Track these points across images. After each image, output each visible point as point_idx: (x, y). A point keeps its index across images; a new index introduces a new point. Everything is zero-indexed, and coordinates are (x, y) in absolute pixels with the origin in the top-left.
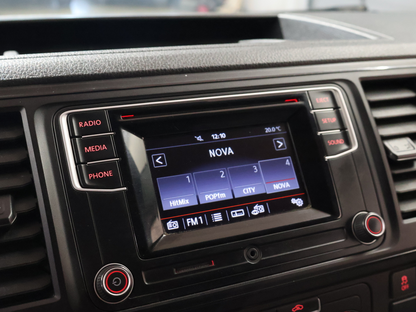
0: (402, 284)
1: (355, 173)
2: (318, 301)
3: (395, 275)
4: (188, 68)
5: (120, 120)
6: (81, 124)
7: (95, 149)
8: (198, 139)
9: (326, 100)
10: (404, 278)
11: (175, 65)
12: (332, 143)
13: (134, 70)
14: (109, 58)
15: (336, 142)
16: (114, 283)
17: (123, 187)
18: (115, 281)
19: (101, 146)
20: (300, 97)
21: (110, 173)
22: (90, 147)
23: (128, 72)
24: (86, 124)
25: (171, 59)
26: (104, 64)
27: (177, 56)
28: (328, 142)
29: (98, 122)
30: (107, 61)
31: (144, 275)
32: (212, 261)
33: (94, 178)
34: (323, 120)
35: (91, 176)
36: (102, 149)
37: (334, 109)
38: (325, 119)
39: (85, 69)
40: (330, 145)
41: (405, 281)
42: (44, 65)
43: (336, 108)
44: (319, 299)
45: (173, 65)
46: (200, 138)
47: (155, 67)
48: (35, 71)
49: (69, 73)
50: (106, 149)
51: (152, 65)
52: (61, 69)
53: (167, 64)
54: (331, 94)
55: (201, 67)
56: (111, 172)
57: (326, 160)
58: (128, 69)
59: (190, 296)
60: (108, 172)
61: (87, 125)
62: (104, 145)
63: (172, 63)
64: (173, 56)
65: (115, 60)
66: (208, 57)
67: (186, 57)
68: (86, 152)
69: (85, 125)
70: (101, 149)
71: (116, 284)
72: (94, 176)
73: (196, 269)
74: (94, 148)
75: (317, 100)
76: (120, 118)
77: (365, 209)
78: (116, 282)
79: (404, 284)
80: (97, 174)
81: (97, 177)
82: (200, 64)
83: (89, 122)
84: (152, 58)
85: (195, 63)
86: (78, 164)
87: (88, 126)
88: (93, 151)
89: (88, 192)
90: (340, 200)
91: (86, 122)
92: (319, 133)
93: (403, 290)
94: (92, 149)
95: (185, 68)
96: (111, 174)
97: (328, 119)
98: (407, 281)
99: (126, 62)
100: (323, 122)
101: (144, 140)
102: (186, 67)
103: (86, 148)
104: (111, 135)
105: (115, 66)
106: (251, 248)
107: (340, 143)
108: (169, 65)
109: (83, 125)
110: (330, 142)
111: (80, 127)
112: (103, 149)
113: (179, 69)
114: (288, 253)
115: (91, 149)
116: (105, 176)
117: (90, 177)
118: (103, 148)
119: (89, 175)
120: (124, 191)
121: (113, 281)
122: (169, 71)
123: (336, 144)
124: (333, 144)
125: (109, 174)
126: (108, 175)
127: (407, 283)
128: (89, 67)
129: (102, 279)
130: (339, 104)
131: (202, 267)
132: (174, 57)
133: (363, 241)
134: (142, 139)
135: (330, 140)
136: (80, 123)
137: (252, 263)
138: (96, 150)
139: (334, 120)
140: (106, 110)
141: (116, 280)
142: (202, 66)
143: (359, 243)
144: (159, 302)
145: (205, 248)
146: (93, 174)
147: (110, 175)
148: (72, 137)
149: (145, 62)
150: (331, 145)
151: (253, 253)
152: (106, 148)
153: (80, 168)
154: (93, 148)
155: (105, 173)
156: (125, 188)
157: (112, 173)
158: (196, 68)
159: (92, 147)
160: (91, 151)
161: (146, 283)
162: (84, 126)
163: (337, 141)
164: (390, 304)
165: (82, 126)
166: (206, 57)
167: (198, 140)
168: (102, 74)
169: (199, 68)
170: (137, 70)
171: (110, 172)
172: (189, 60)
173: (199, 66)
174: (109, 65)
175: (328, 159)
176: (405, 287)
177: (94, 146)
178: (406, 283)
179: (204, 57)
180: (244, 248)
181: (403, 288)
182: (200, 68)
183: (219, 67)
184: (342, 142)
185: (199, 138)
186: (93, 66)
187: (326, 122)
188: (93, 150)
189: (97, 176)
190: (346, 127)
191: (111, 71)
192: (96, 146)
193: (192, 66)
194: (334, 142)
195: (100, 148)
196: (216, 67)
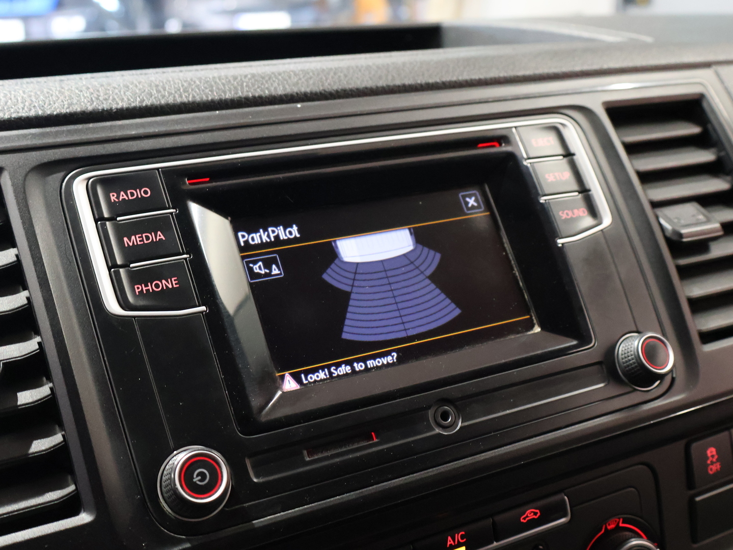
0: (709, 462)
1: (613, 267)
2: (564, 501)
3: (694, 446)
4: (301, 93)
5: (184, 187)
6: (113, 196)
7: (143, 240)
9: (549, 144)
10: (711, 451)
11: (278, 89)
12: (567, 214)
13: (205, 98)
14: (156, 81)
15: (573, 214)
16: (196, 479)
17: (199, 306)
18: (197, 476)
19: (153, 234)
20: (502, 139)
21: (174, 283)
22: (133, 237)
23: (193, 103)
24: (123, 196)
25: (270, 79)
26: (148, 90)
27: (280, 74)
28: (560, 213)
29: (146, 192)
30: (153, 84)
31: (250, 465)
32: (373, 433)
33: (145, 292)
34: (547, 176)
35: (138, 288)
36: (156, 239)
37: (564, 156)
38: (551, 175)
39: (114, 99)
40: (563, 218)
41: (713, 456)
42: (38, 95)
43: (568, 154)
44: (566, 498)
45: (275, 89)
47: (242, 93)
48: (21, 105)
49: (86, 106)
50: (164, 239)
51: (235, 88)
52: (69, 101)
53: (263, 87)
54: (556, 130)
55: (325, 91)
56: (175, 280)
57: (560, 245)
58: (194, 97)
59: (339, 499)
60: (169, 280)
61: (125, 197)
62: (159, 233)
63: (272, 85)
64: (273, 73)
65: (168, 83)
66: (335, 74)
67: (295, 74)
68: (126, 245)
69: (121, 198)
70: (155, 240)
71: (200, 481)
72: (144, 289)
73: (344, 449)
74: (141, 239)
75: (533, 142)
76: (185, 183)
77: (635, 329)
78: (199, 478)
79: (712, 463)
80: (149, 284)
81: (151, 291)
82: (323, 85)
83: (129, 192)
84: (235, 78)
85: (314, 84)
86: (112, 266)
87: (127, 199)
88: (139, 243)
89: (134, 317)
90: (591, 314)
91: (122, 193)
92: (542, 200)
93: (711, 472)
94: (138, 240)
95: (297, 94)
96: (176, 284)
97: (556, 174)
98: (716, 457)
99: (190, 84)
100: (548, 179)
101: (231, 222)
102: (299, 92)
103: (126, 239)
104: (171, 213)
105: (168, 92)
106: (438, 408)
107: (581, 214)
108: (267, 88)
109: (118, 197)
110: (563, 213)
111: (113, 201)
112: (158, 240)
113: (286, 95)
114: (508, 412)
115: (135, 240)
116: (165, 288)
117: (137, 291)
118: (158, 238)
119: (136, 287)
120: (202, 312)
121: (195, 476)
122: (268, 98)
123: (574, 216)
124: (569, 217)
125: (171, 283)
126: (170, 286)
127: (717, 460)
128: (121, 96)
129: (173, 476)
130: (573, 149)
131: (356, 446)
132: (275, 76)
133: (636, 386)
134: (227, 218)
135: (563, 211)
136: (111, 194)
137: (446, 432)
138: (146, 242)
139: (567, 175)
140: (158, 169)
141: (199, 474)
142: (327, 90)
143: (630, 389)
144: (282, 513)
145: (358, 410)
146: (143, 285)
147: (175, 286)
148: (99, 219)
149: (224, 85)
150: (566, 219)
151: (445, 416)
152: (162, 237)
153: (118, 274)
154: (139, 237)
155: (164, 281)
156: (203, 308)
157: (177, 282)
158: (316, 94)
159: (137, 236)
160: (135, 244)
161: (255, 480)
162: (120, 200)
163: (576, 211)
164: (691, 500)
165: (117, 200)
166: (332, 74)
168: (146, 106)
169: (321, 93)
170: (210, 98)
171: (173, 279)
172: (303, 80)
173: (321, 88)
174: (158, 91)
175: (563, 244)
176: (714, 468)
177: (140, 235)
178: (714, 460)
179: (328, 74)
180: (429, 407)
181: (711, 470)
182: (323, 92)
183: (357, 89)
184: (584, 212)
186: (128, 93)
187: (554, 180)
188: (140, 241)
189: (150, 287)
190: (587, 187)
191: (163, 102)
192: (144, 235)
193: (308, 90)
194: (570, 213)
195: (152, 237)
196: (351, 90)
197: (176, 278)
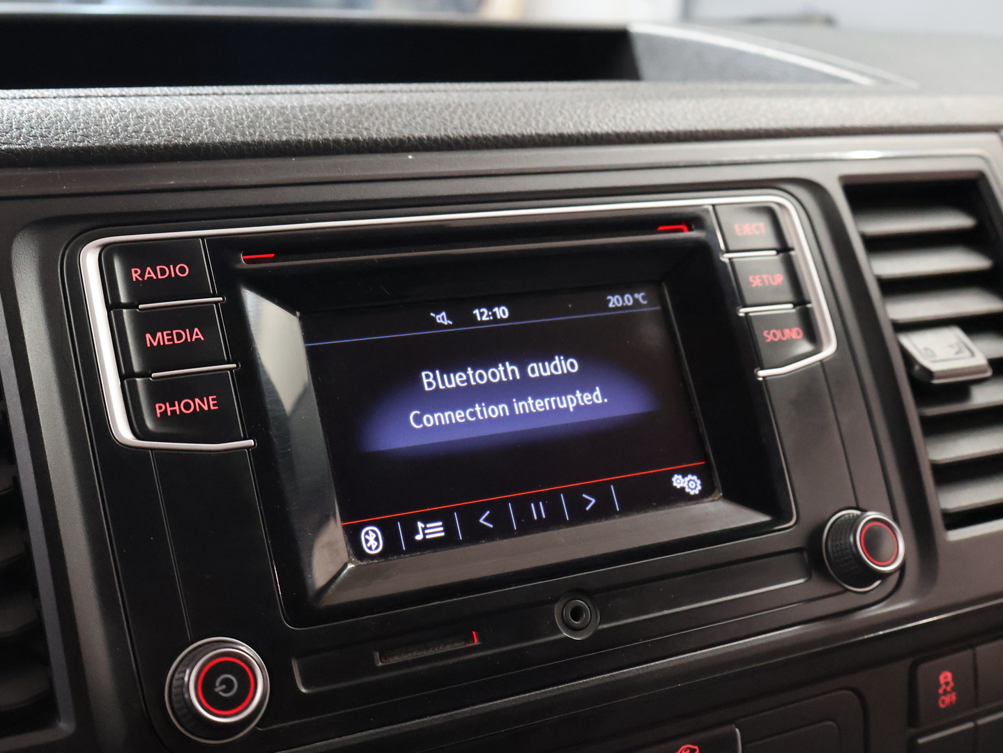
0: (941, 691)
1: (831, 414)
2: (735, 733)
3: (924, 667)
4: (414, 138)
5: (239, 266)
6: (136, 272)
7: (172, 340)
8: (439, 319)
9: (760, 230)
10: (946, 677)
11: (382, 130)
12: (775, 335)
13: (276, 137)
14: (211, 107)
15: (783, 335)
16: (219, 689)
17: (245, 439)
18: (222, 683)
19: (187, 330)
20: (693, 220)
21: (211, 403)
22: (159, 334)
23: (260, 143)
24: (149, 273)
25: (371, 115)
26: (198, 121)
27: (386, 108)
28: (765, 333)
29: (182, 270)
30: (206, 112)
31: (298, 673)
32: (474, 633)
33: (169, 414)
34: (751, 279)
35: (160, 408)
36: (191, 338)
37: (779, 252)
38: (757, 277)
39: (148, 132)
40: (768, 341)
41: (947, 684)
42: (41, 118)
43: (784, 249)
44: (737, 730)
45: (378, 130)
46: (443, 317)
47: (330, 133)
48: (15, 133)
49: (107, 140)
50: (202, 339)
51: (322, 127)
52: (85, 130)
53: (361, 126)
54: (770, 213)
55: (448, 137)
56: (213, 400)
57: (761, 379)
58: (261, 135)
59: (417, 723)
60: (205, 399)
61: (153, 275)
62: (196, 330)
63: (374, 124)
64: (377, 106)
65: (227, 111)
66: (464, 113)
67: (409, 112)
68: (149, 345)
69: (147, 276)
70: (189, 340)
71: (224, 691)
72: (169, 409)
73: (431, 652)
74: (170, 337)
75: (737, 227)
76: (240, 261)
77: (854, 504)
78: (224, 687)
79: (945, 692)
80: (176, 403)
81: (178, 413)
82: (445, 130)
83: (158, 268)
84: (322, 110)
85: (432, 126)
86: (126, 375)
87: (155, 277)
88: (167, 343)
89: (152, 449)
90: (794, 478)
91: (149, 269)
92: (742, 312)
93: (942, 706)
94: (166, 338)
95: (409, 138)
96: (214, 405)
97: (765, 276)
98: (952, 684)
99: (257, 116)
100: (752, 283)
101: (300, 318)
102: (411, 137)
103: (148, 336)
104: (216, 303)
105: (227, 127)
106: (568, 601)
107: (794, 336)
108: (366, 129)
109: (142, 275)
110: (769, 334)
111: (134, 280)
112: (193, 340)
113: (393, 140)
114: (666, 612)
115: (162, 338)
116: (198, 410)
117: (158, 411)
118: (194, 337)
119: (157, 406)
120: (248, 448)
121: (217, 684)
122: (368, 143)
123: (784, 339)
124: (776, 340)
125: (209, 404)
126: (206, 408)
127: (953, 689)
128: (159, 127)
129: (186, 679)
130: (791, 241)
131: (449, 648)
132: (380, 110)
133: (846, 583)
134: (295, 314)
135: (770, 330)
136: (133, 270)
137: (576, 636)
138: (176, 342)
139: (779, 278)
140: (202, 237)
141: (224, 682)
142: (452, 136)
143: (840, 589)
144: (337, 739)
145: (455, 599)
146: (168, 404)
147: (212, 408)
148: (113, 305)
149: (305, 120)
150: (773, 343)
151: (577, 613)
152: (200, 336)
153: (133, 387)
154: (168, 335)
155: (197, 400)
156: (251, 442)
157: (216, 402)
158: (436, 140)
159: (165, 333)
160: (162, 343)
161: (304, 690)
162: (146, 279)
163: (787, 331)
164: (912, 741)
165: (140, 279)
166: (459, 112)
167: (438, 321)
168: (193, 144)
169: (442, 139)
170: (284, 138)
171: (210, 398)
172: (419, 119)
173: (443, 133)
174: (212, 124)
175: (764, 377)
176: (947, 700)
177: (170, 332)
178: (949, 689)
179: (454, 112)
180: (556, 600)
181: (943, 702)
182: (446, 138)
183: (495, 137)
184: (799, 334)
185: (440, 316)
186: (169, 125)
187: (760, 285)
188: (168, 340)
189: (177, 408)
190: (807, 298)
191: (217, 139)
192: (174, 332)
193: (424, 135)
194: (779, 334)
195: (186, 335)
196: (486, 138)
197: (215, 397)
